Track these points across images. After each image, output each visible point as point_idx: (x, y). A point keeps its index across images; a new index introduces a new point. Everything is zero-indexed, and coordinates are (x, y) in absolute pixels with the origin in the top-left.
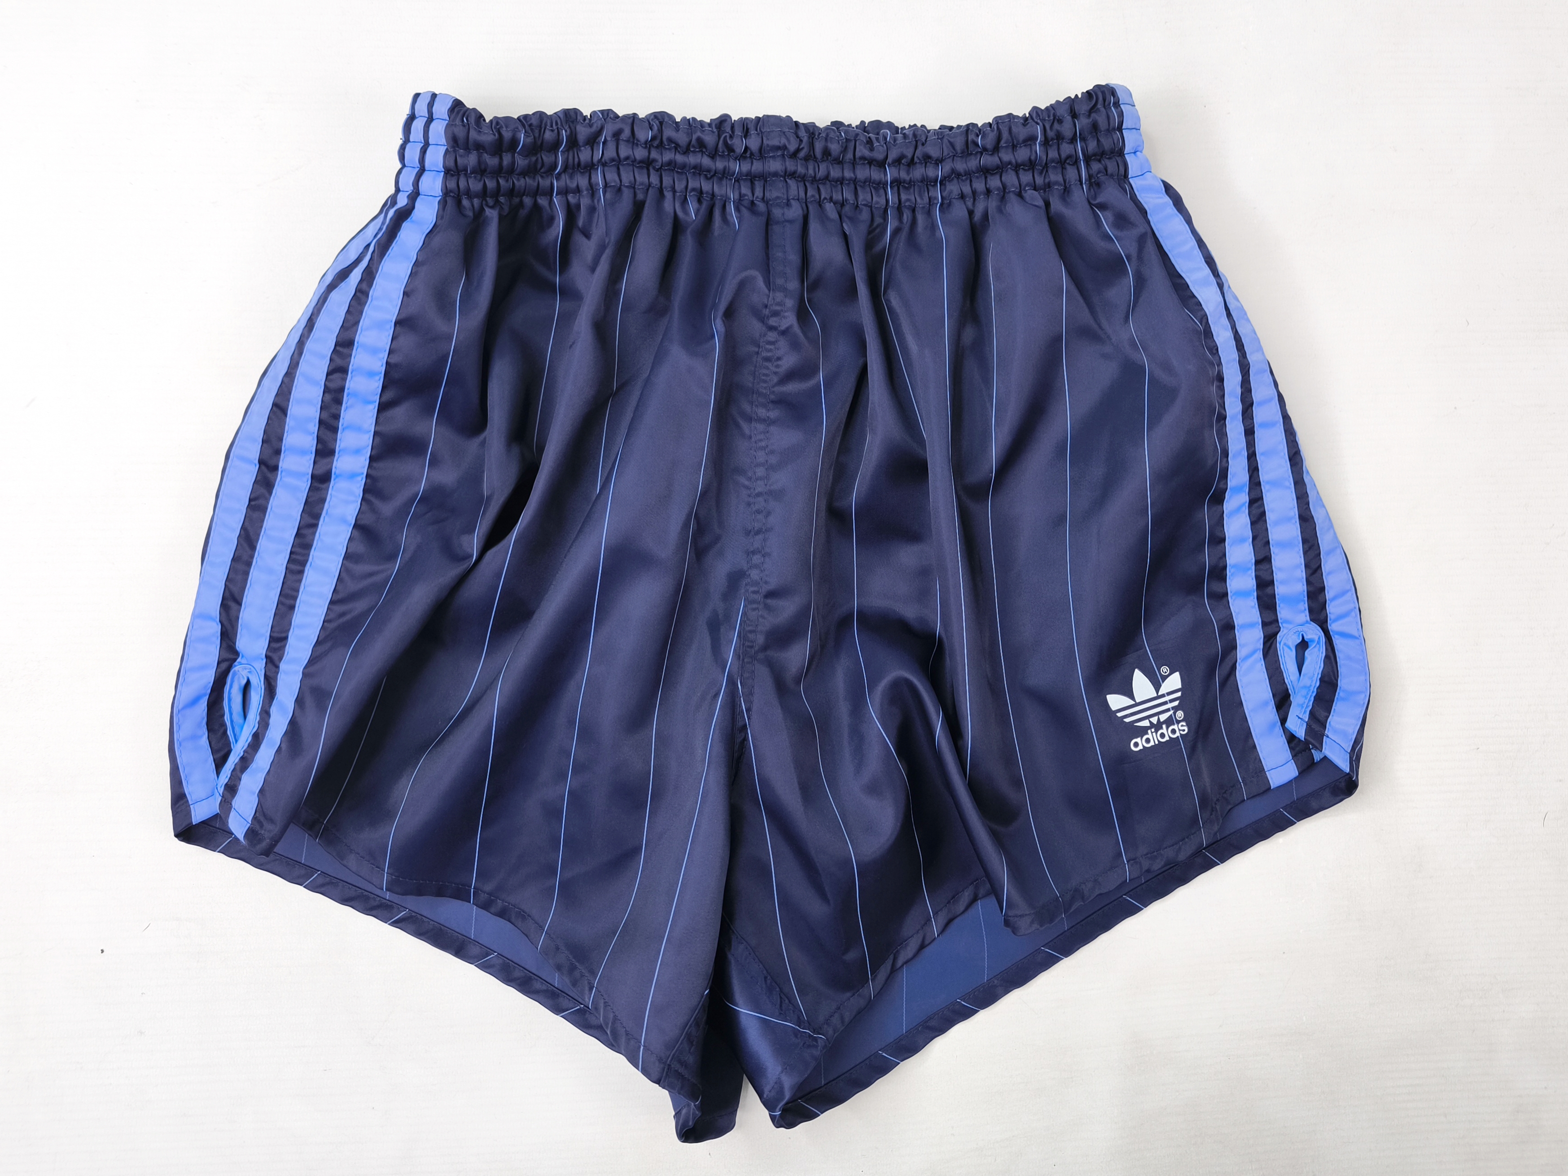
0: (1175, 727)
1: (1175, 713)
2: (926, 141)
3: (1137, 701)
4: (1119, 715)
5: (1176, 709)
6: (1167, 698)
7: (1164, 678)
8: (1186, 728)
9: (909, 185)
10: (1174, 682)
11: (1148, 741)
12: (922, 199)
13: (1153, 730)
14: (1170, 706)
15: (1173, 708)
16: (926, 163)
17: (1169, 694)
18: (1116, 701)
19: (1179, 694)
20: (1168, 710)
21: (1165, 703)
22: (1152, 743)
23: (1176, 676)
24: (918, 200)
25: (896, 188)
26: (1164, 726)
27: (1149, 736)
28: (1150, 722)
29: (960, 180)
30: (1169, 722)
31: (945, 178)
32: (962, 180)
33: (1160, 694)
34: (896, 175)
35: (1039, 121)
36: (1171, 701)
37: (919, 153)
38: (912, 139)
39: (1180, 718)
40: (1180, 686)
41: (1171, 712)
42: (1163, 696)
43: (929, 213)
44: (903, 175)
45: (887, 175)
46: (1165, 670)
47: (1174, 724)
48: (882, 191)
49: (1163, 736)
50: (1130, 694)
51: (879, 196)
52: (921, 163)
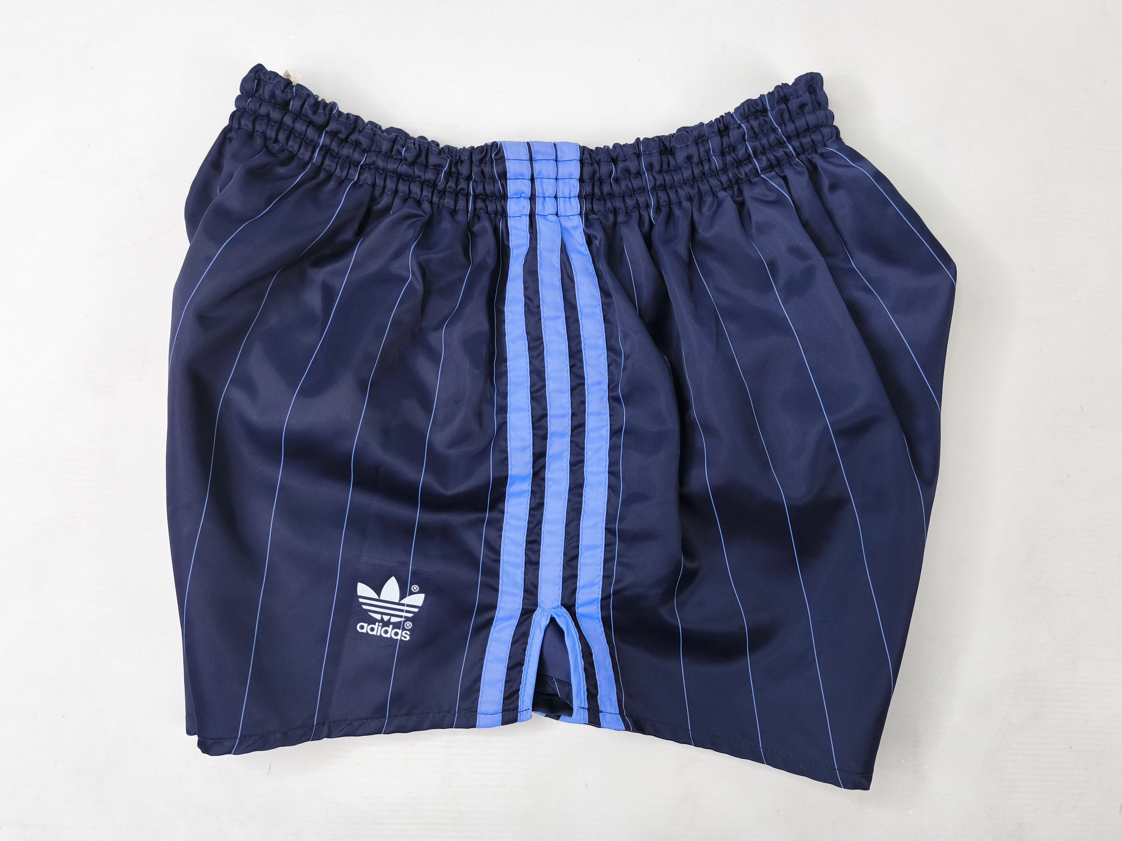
0: (400, 631)
1: (405, 622)
2: (362, 130)
3: (381, 599)
4: (361, 600)
5: (407, 619)
6: (405, 608)
7: (411, 593)
8: (408, 638)
9: (336, 156)
10: (418, 599)
11: (372, 629)
12: (342, 171)
13: (381, 624)
14: (404, 614)
15: (405, 617)
16: (356, 146)
17: (408, 606)
18: (363, 590)
19: (416, 610)
20: (401, 617)
21: (402, 611)
22: (374, 633)
23: (422, 596)
24: (338, 170)
25: (323, 152)
26: (391, 626)
27: (375, 627)
28: (382, 618)
29: (377, 172)
30: (397, 625)
31: (366, 164)
32: (379, 172)
33: (401, 602)
34: (328, 142)
35: (449, 156)
36: (407, 612)
37: (353, 137)
38: (352, 123)
39: (408, 627)
40: (420, 604)
41: (403, 619)
42: (403, 605)
43: (341, 183)
44: (334, 146)
45: (321, 138)
46: (415, 588)
47: (399, 629)
48: (310, 148)
49: (386, 632)
50: (378, 591)
51: (306, 150)
52: (351, 144)
